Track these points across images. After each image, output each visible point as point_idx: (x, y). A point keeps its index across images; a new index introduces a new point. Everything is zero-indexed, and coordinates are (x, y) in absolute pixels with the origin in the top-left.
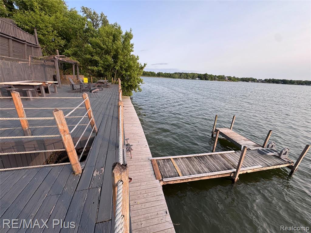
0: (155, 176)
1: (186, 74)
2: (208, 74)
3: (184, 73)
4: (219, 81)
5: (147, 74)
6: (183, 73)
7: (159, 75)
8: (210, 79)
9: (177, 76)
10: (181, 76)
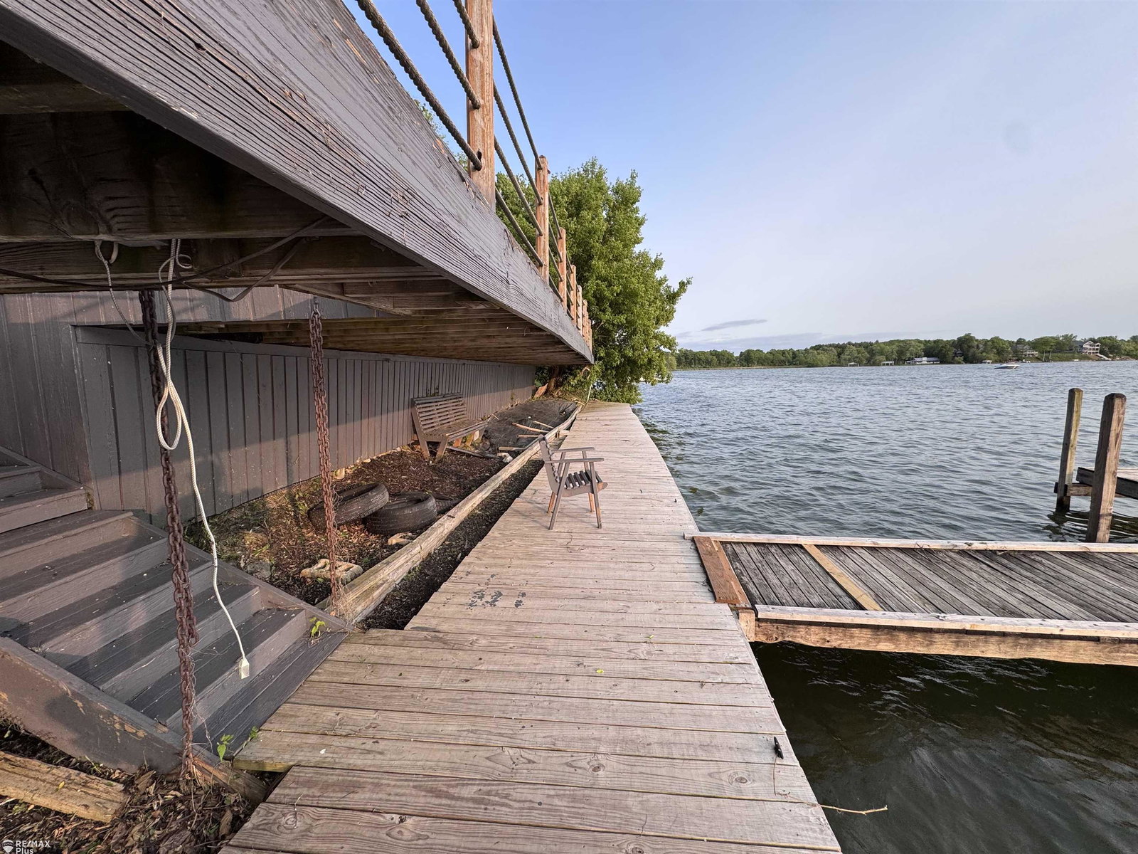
0: (712, 592)
1: (867, 346)
2: (980, 337)
3: (855, 345)
4: (1047, 360)
5: (700, 359)
6: (849, 343)
7: (748, 359)
8: (992, 355)
9: (824, 357)
10: (842, 356)
